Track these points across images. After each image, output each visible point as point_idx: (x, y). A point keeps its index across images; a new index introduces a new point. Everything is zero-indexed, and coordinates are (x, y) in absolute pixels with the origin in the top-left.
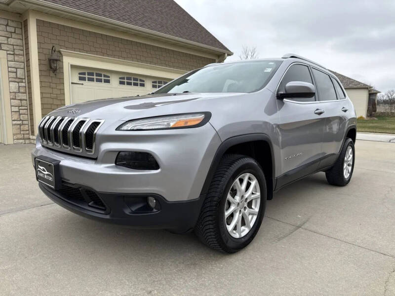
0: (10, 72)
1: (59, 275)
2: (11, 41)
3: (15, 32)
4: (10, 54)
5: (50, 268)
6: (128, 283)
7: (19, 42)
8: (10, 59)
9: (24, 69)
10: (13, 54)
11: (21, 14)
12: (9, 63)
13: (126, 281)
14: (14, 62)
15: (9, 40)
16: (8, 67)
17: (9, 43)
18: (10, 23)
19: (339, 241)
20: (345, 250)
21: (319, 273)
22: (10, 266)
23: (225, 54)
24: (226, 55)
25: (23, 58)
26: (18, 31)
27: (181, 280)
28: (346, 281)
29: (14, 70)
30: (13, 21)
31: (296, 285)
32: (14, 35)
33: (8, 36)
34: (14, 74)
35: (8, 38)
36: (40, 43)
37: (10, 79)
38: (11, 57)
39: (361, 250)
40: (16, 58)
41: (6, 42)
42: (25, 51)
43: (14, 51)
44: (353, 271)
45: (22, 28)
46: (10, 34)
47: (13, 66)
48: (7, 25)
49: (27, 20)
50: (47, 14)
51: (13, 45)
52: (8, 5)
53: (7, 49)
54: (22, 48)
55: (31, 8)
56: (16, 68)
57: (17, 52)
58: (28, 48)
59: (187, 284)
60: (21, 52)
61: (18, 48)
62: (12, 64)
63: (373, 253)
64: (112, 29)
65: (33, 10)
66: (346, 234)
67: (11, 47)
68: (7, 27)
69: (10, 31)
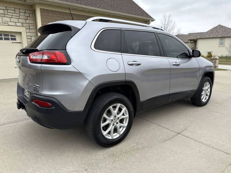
0: (28, 39)
1: (43, 157)
2: (28, 21)
3: (29, 16)
4: (27, 29)
5: (39, 153)
6: (76, 164)
7: (32, 22)
8: (27, 31)
9: (35, 36)
10: (29, 29)
11: (32, 6)
12: (27, 33)
13: (76, 163)
14: (29, 33)
15: (27, 21)
16: (27, 36)
17: (27, 23)
18: (27, 11)
19: (201, 144)
20: (203, 150)
21: (183, 164)
22: (21, 151)
23: (149, 20)
24: (151, 21)
25: (34, 31)
26: (31, 15)
27: (104, 164)
28: (197, 170)
29: (30, 37)
30: (28, 10)
31: (167, 170)
32: (29, 18)
33: (26, 19)
34: (30, 40)
35: (26, 20)
36: (43, 22)
37: (28, 43)
38: (28, 31)
39: (213, 150)
40: (31, 31)
41: (25, 22)
42: (35, 26)
43: (29, 27)
44: (204, 164)
45: (33, 14)
46: (27, 17)
47: (29, 35)
48: (25, 13)
49: (35, 9)
50: (45, 5)
51: (29, 24)
52: (25, 1)
53: (26, 26)
54: (33, 25)
55: (37, 2)
56: (31, 36)
57: (31, 27)
58: (37, 25)
59: (106, 167)
60: (33, 27)
61: (31, 25)
62: (28, 34)
63: (220, 152)
64: (81, 11)
65: (38, 3)
66: (207, 139)
67: (28, 24)
68: (25, 14)
69: (27, 16)
